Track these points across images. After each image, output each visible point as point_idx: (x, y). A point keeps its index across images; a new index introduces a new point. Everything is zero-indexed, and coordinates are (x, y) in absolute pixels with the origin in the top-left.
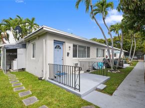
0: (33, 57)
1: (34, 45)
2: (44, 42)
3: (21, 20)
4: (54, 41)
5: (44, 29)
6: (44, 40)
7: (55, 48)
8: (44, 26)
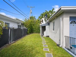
0: (53, 30)
1: (54, 23)
2: (61, 20)
3: (47, 12)
4: (70, 17)
5: (62, 9)
6: (61, 18)
7: (71, 23)
8: (61, 7)
